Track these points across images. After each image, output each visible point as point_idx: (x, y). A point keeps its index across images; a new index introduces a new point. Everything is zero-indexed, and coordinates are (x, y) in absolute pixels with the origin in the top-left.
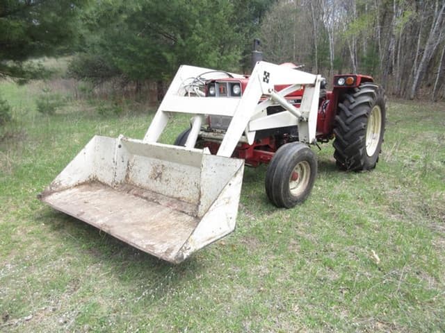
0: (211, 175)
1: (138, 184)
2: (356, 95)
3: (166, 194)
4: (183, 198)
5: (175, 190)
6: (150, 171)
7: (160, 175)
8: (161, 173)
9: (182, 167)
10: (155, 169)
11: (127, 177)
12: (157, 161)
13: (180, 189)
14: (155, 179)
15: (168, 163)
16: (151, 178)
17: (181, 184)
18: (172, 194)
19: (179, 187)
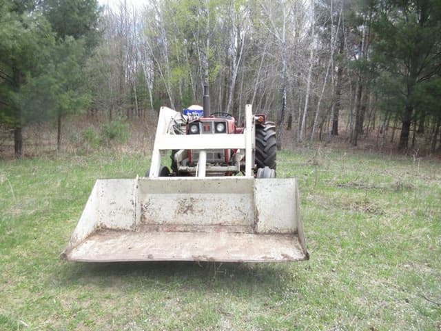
0: (266, 195)
1: (161, 223)
2: (265, 130)
3: (203, 223)
4: (225, 222)
5: (214, 218)
6: (176, 206)
7: (190, 208)
8: (192, 206)
9: (216, 196)
10: (182, 203)
11: (143, 217)
12: (183, 196)
13: (219, 216)
14: (185, 212)
15: (198, 195)
16: (179, 212)
17: (219, 211)
18: (210, 222)
19: (217, 214)
